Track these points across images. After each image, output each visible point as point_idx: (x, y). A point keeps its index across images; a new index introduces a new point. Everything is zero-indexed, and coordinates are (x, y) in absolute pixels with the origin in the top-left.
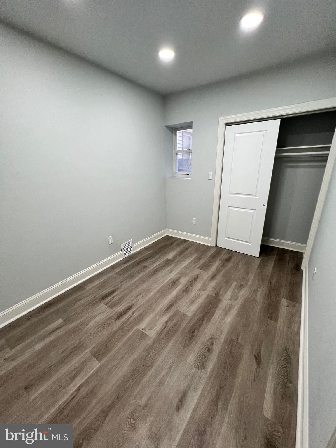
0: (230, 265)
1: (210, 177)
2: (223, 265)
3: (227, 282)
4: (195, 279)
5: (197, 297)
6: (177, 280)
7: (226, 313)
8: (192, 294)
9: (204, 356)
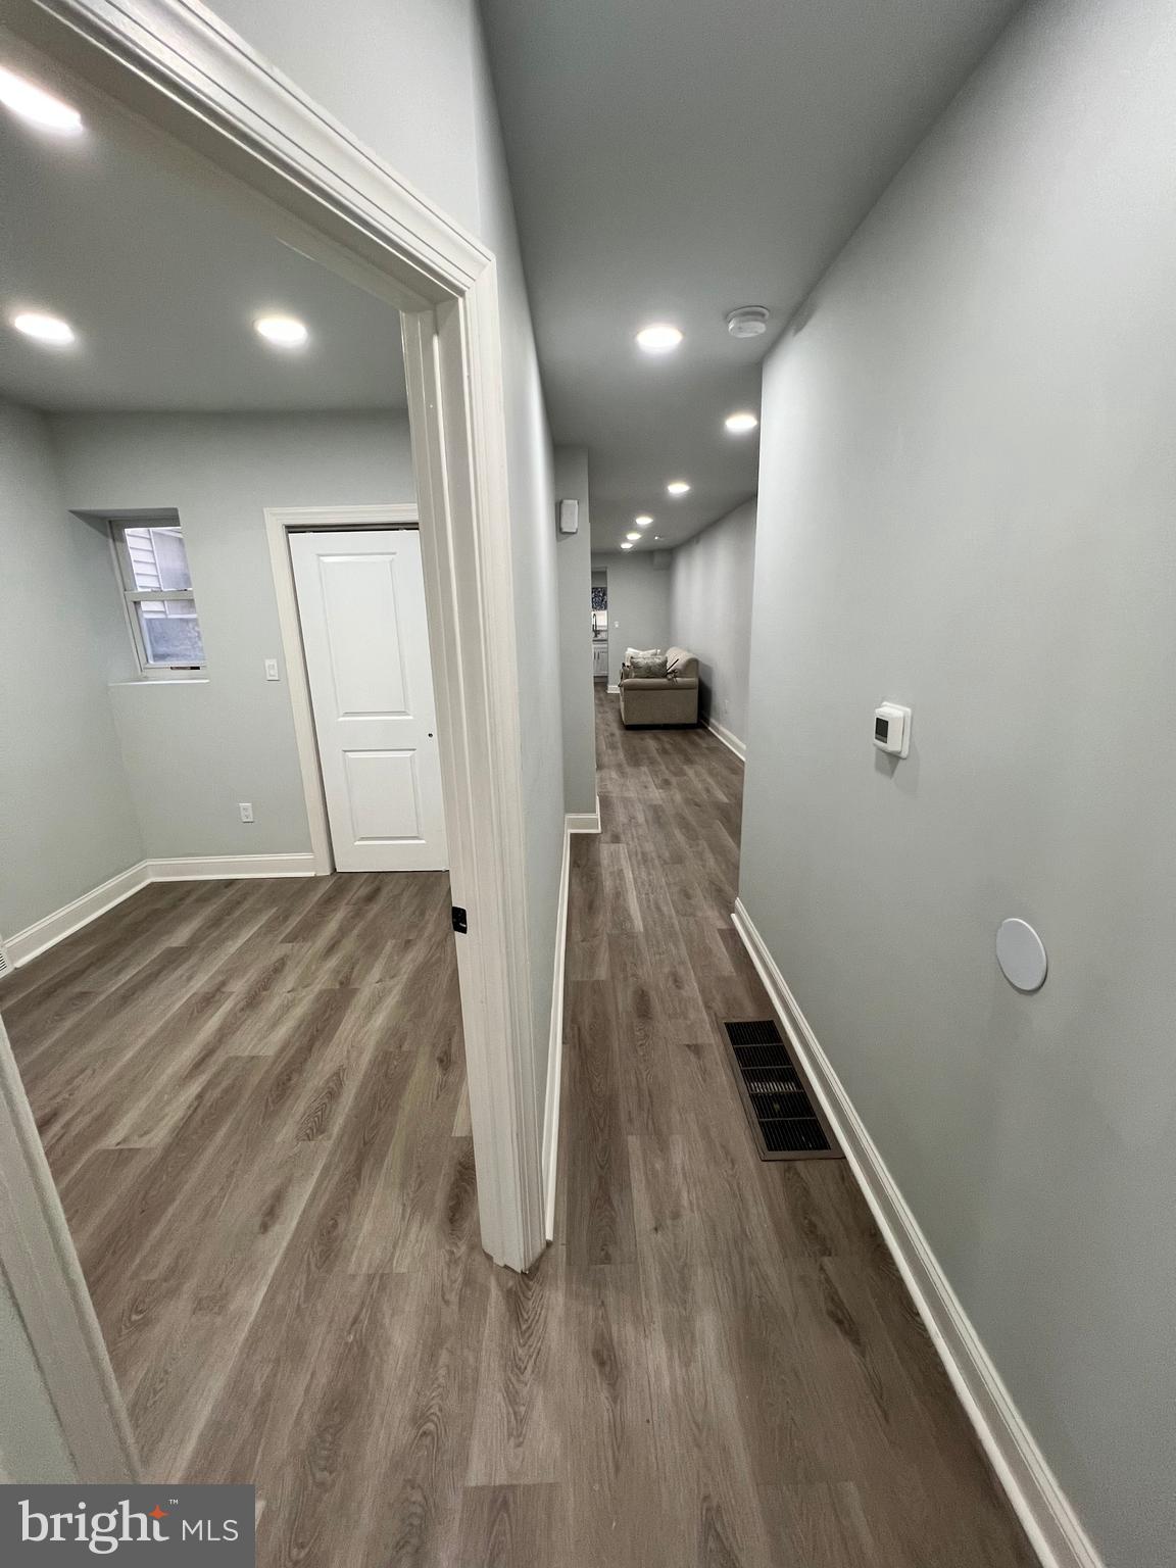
0: (375, 908)
1: (272, 673)
2: (358, 914)
3: (371, 948)
4: (278, 968)
5: (287, 1008)
6: (218, 990)
7: (371, 1010)
8: (272, 1006)
9: (320, 1113)
